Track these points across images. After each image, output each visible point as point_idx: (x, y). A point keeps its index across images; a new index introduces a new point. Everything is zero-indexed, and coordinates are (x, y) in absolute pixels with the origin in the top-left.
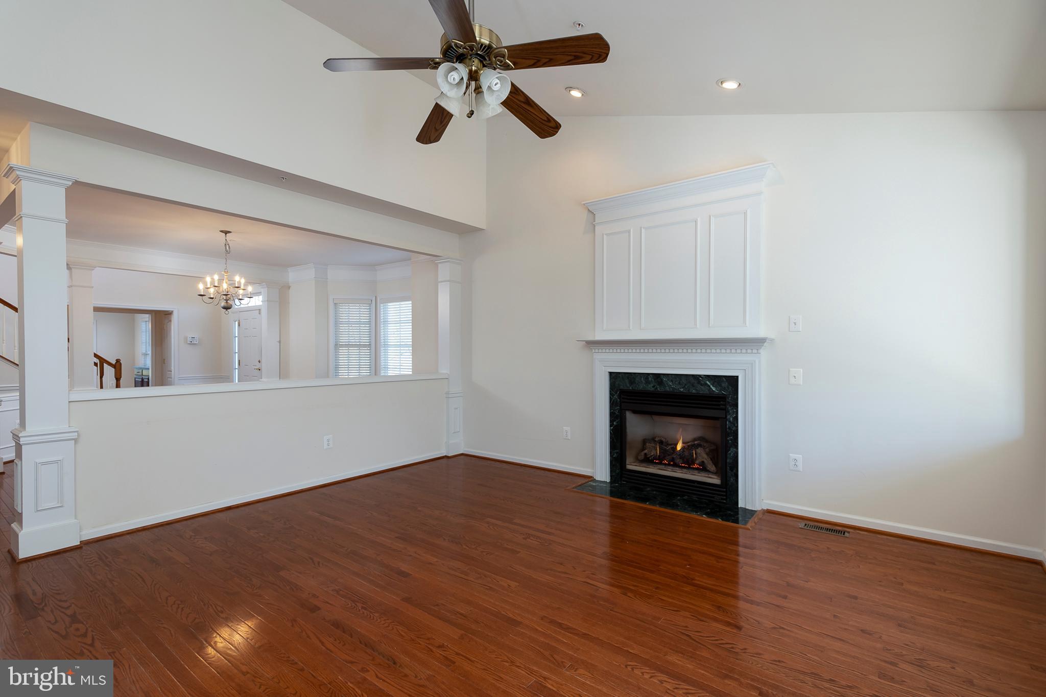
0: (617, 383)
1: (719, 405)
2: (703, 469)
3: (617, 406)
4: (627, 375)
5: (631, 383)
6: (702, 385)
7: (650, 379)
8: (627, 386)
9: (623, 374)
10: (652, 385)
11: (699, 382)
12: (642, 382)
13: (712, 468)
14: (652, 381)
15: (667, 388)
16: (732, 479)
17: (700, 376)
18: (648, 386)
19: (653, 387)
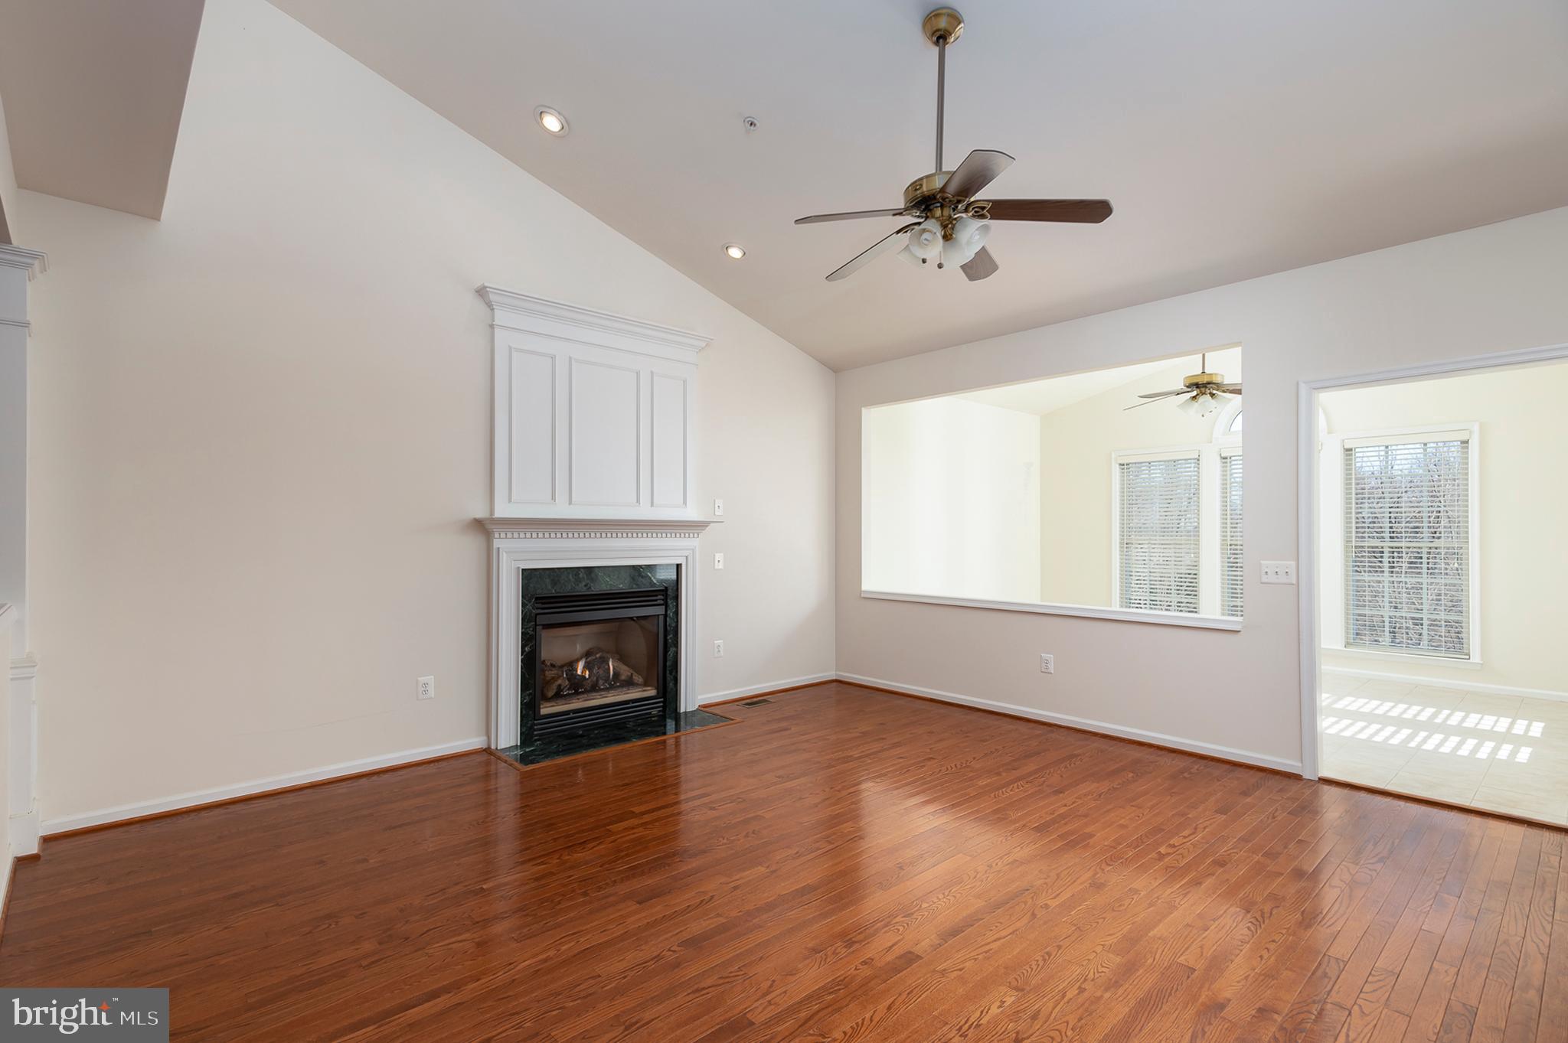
0: (531, 585)
1: (656, 600)
2: (629, 683)
3: (531, 622)
4: (547, 572)
5: (554, 583)
6: (642, 577)
7: (581, 575)
8: (548, 589)
9: (541, 571)
10: (584, 584)
11: (640, 575)
12: (570, 580)
13: (638, 679)
14: (584, 578)
15: (604, 585)
16: (671, 684)
17: (640, 566)
18: (578, 585)
19: (585, 586)
